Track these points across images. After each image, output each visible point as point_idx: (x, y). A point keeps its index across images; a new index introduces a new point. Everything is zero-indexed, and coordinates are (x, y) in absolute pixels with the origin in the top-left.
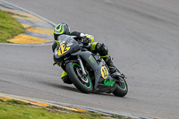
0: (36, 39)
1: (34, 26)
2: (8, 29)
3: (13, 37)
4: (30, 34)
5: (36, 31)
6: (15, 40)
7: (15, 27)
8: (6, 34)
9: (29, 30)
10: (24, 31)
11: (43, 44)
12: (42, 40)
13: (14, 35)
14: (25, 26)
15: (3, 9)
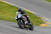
0: (47, 25)
1: (46, 21)
2: (39, 22)
3: (40, 24)
4: (45, 23)
5: (47, 23)
6: (41, 25)
7: (41, 22)
8: (38, 23)
9: (45, 22)
10: (44, 23)
11: (49, 27)
12: (49, 25)
13: (41, 24)
14: (44, 21)
15: (38, 16)
